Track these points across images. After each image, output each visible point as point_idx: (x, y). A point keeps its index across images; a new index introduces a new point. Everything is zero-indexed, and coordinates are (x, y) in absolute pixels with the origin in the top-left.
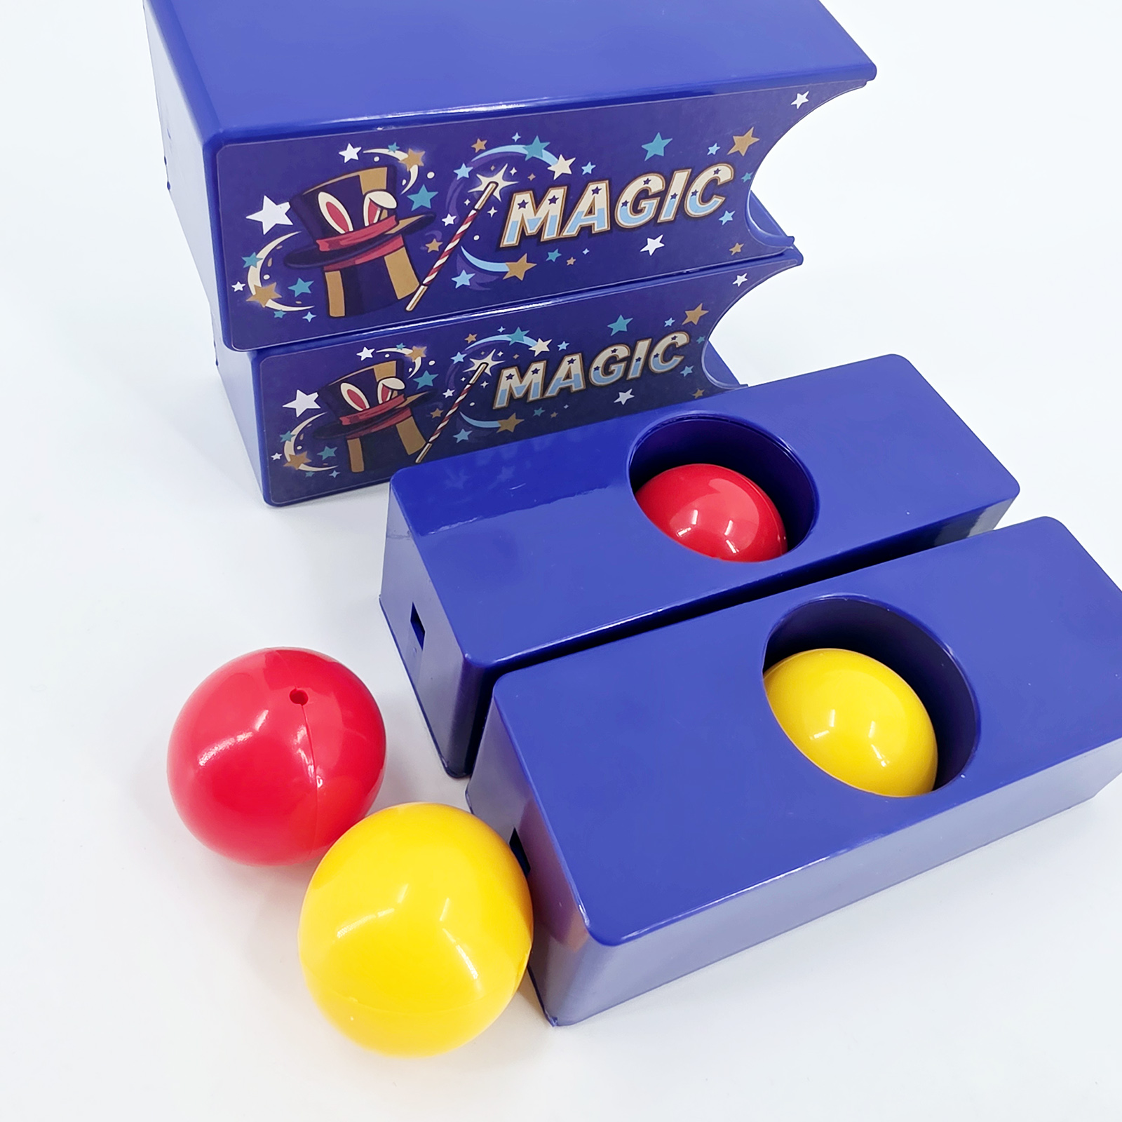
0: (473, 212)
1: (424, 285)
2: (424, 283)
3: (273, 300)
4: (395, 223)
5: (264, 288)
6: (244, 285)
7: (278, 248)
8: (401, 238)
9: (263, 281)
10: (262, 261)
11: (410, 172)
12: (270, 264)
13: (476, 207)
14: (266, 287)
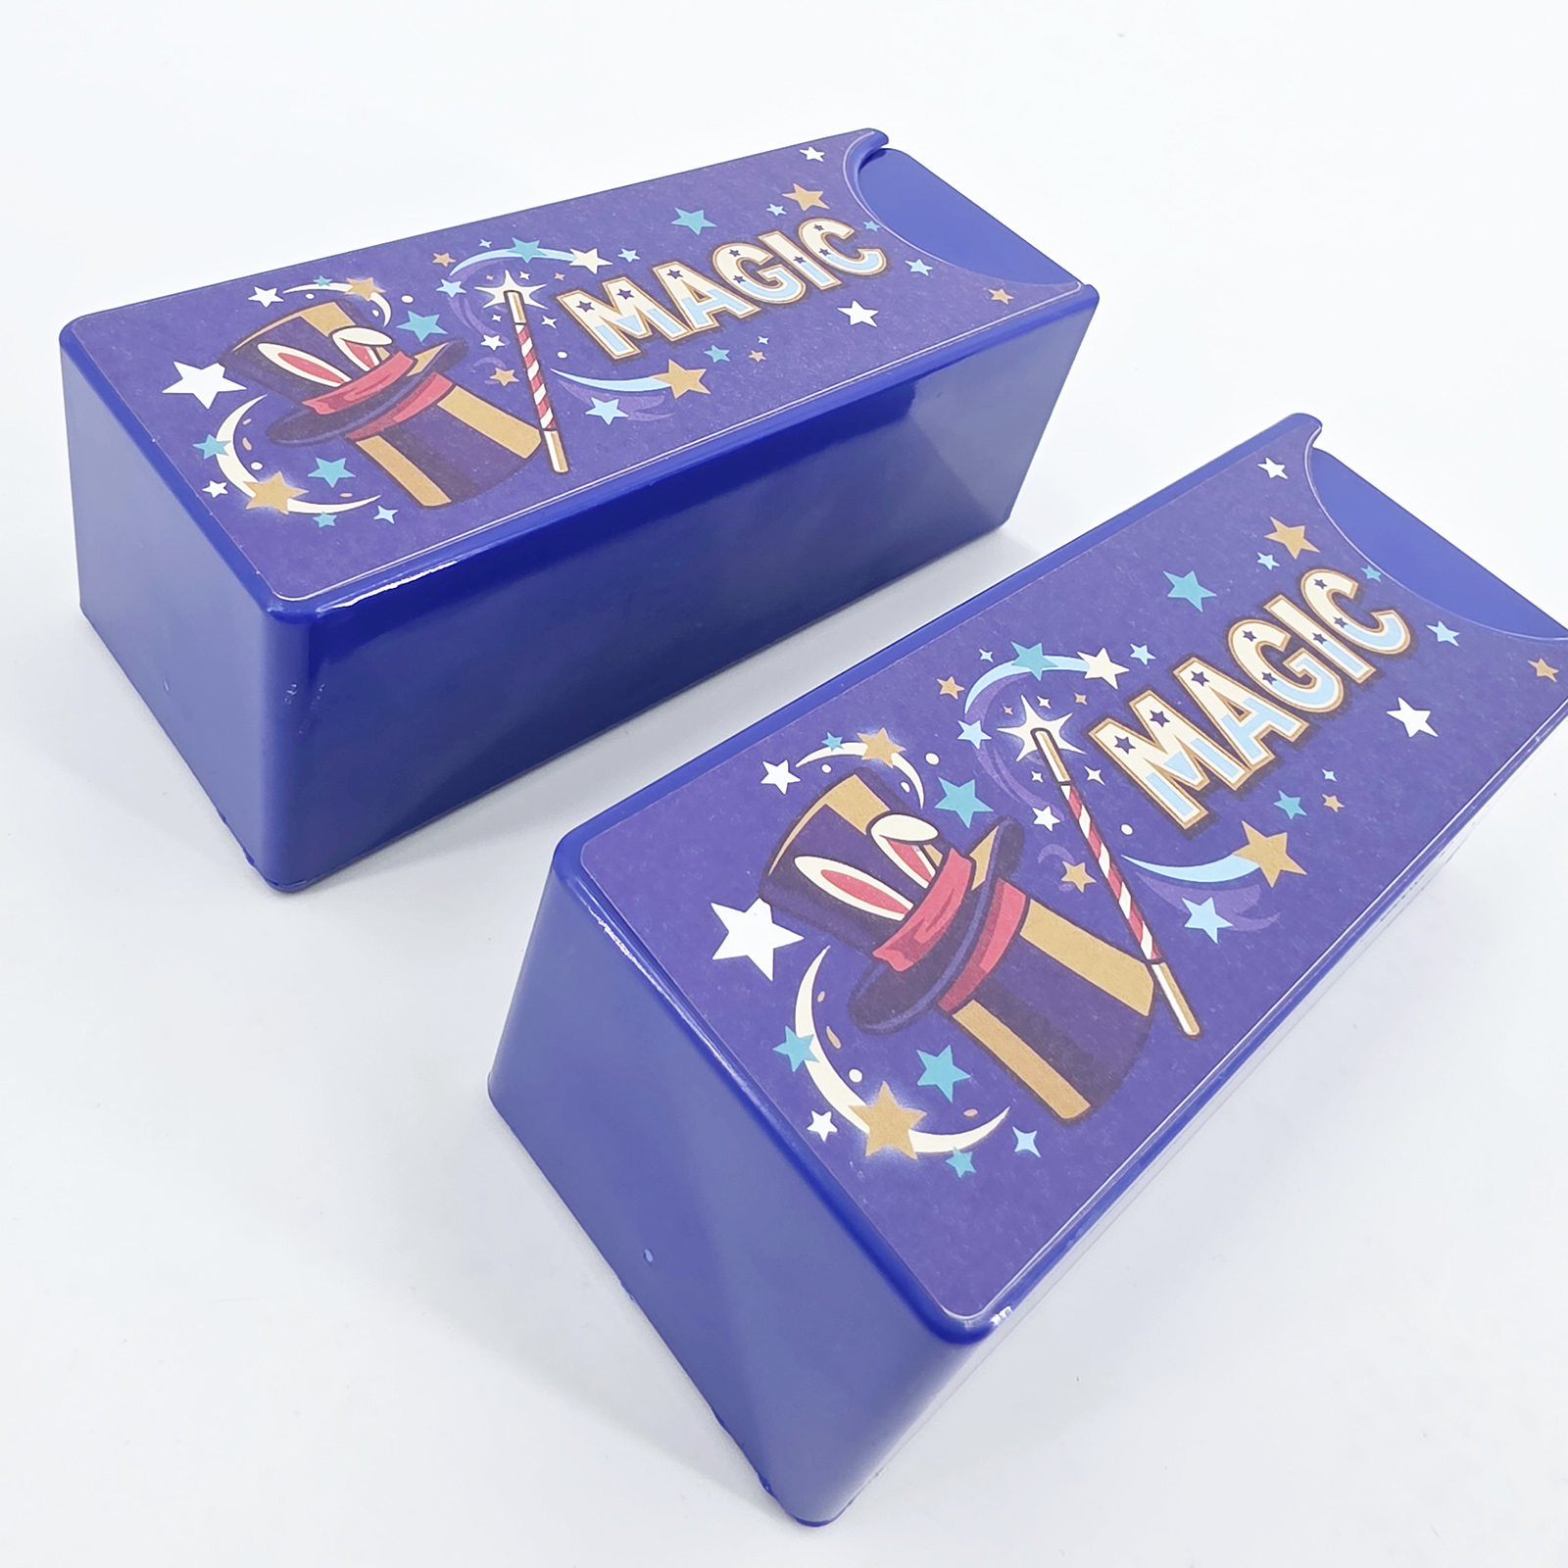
0: (519, 328)
1: (547, 429)
2: (544, 426)
3: (295, 499)
4: (412, 361)
5: (261, 482)
6: (224, 484)
7: (245, 423)
8: (439, 376)
9: (251, 472)
10: (231, 445)
11: (371, 301)
12: (248, 446)
13: (517, 320)
14: (268, 482)
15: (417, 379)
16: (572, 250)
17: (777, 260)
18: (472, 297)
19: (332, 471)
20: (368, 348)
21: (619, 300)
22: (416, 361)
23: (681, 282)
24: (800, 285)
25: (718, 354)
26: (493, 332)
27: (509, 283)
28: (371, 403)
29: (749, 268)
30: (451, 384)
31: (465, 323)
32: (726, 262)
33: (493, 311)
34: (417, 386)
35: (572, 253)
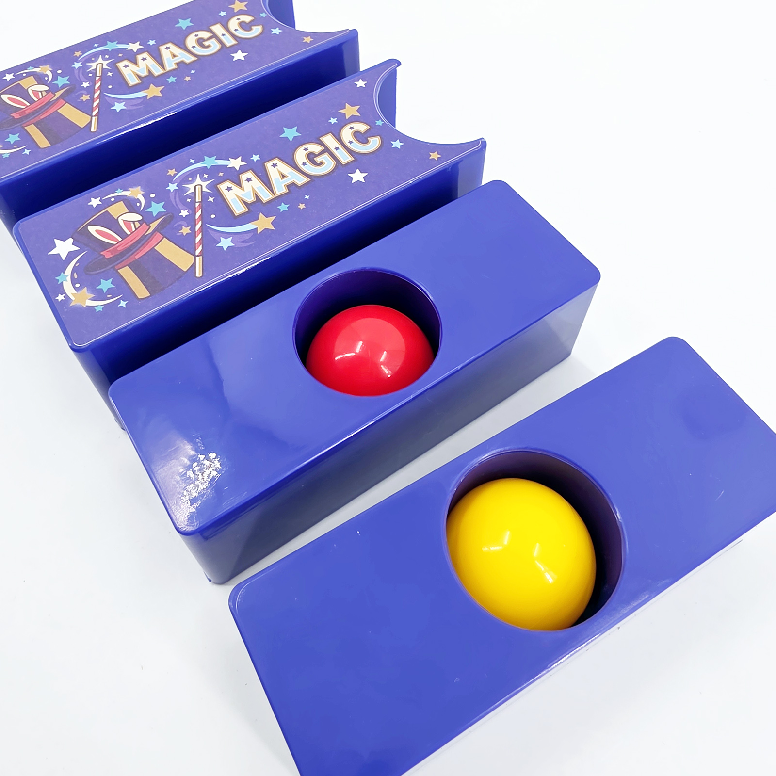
0: (197, 204)
1: (198, 256)
2: (197, 254)
3: (89, 300)
6: (64, 295)
7: (77, 264)
8: (158, 233)
9: (76, 289)
10: (70, 276)
11: (138, 198)
13: (197, 200)
14: (80, 292)
15: (149, 235)
16: (230, 159)
17: (326, 150)
18: (181, 190)
19: (106, 285)
20: (131, 223)
21: (245, 183)
22: (150, 227)
23: (277, 169)
24: (333, 163)
25: (283, 207)
26: (186, 208)
27: (198, 181)
28: (128, 250)
29: (311, 157)
30: (162, 237)
31: (175, 204)
32: (300, 156)
33: (188, 197)
34: (149, 239)
35: (229, 160)
